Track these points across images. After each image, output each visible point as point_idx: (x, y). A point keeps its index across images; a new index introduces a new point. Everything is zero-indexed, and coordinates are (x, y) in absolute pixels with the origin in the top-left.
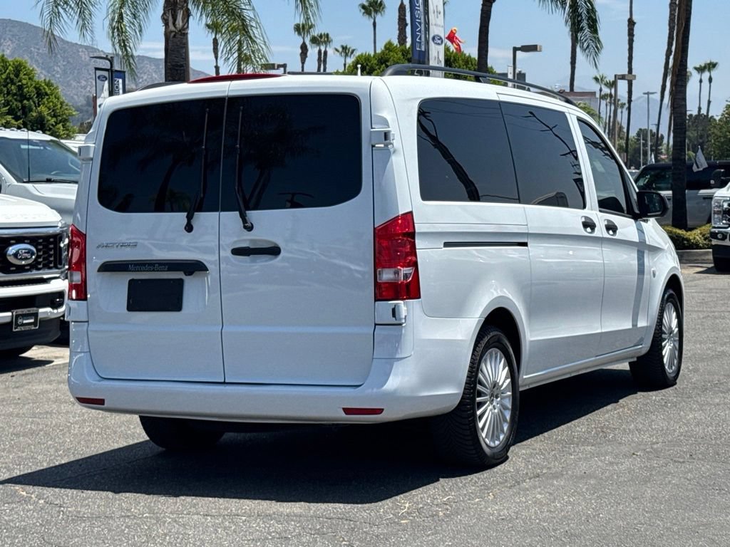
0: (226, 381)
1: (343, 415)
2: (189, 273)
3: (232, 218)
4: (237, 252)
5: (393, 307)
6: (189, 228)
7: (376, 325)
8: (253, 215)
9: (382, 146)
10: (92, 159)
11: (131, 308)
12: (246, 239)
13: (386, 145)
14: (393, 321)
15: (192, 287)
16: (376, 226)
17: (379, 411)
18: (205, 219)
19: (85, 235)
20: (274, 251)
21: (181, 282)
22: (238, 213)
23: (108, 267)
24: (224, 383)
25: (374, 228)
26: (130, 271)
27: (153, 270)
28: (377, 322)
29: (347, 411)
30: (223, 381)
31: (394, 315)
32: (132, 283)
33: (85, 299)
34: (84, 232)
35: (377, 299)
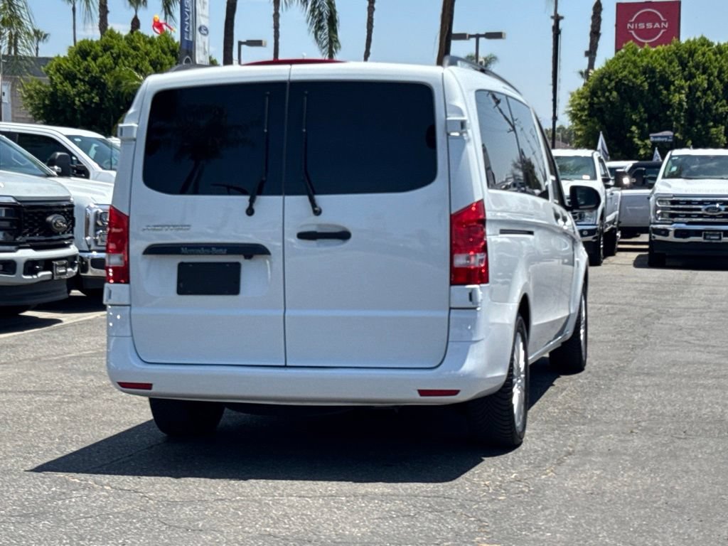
0: (288, 364)
1: (418, 396)
2: (248, 257)
3: (297, 203)
4: (303, 236)
5: (470, 291)
6: (250, 212)
7: (450, 308)
8: (321, 200)
9: (457, 134)
10: (135, 140)
11: (181, 290)
12: (312, 223)
13: (461, 134)
14: (470, 304)
15: (250, 272)
16: (453, 212)
17: (455, 392)
18: (268, 203)
19: (128, 217)
20: (344, 235)
21: (237, 266)
22: (306, 197)
23: (153, 250)
24: (286, 366)
25: (451, 216)
26: (183, 254)
27: (210, 254)
28: (452, 306)
29: (422, 393)
30: (283, 364)
31: (471, 299)
32: (182, 266)
33: (127, 282)
34: (127, 214)
35: (452, 283)
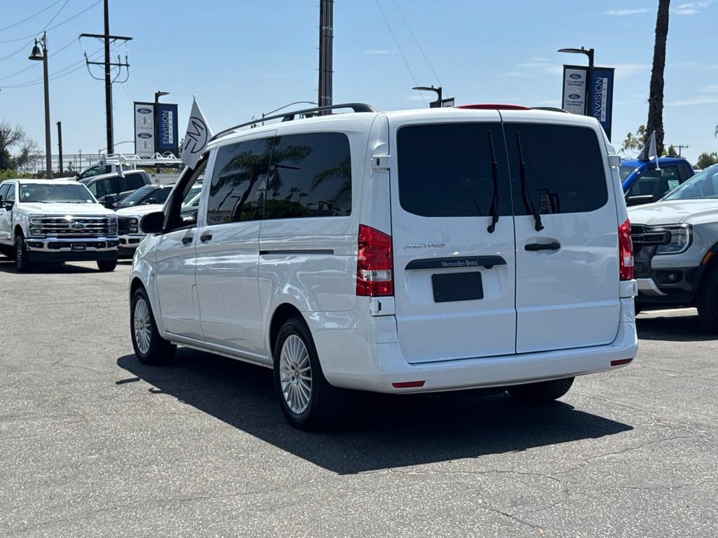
0: (518, 352)
1: (610, 366)
2: (488, 267)
3: (525, 222)
4: (529, 248)
5: (634, 284)
6: (491, 229)
7: (620, 298)
8: (544, 218)
9: (614, 167)
10: (390, 169)
11: (438, 298)
12: (534, 237)
15: (489, 279)
18: (505, 221)
19: (392, 237)
20: (554, 246)
21: (479, 274)
22: (533, 216)
23: (414, 265)
24: (516, 354)
25: (619, 228)
27: (466, 266)
28: (621, 296)
30: (514, 353)
31: (634, 289)
32: (435, 278)
33: (393, 295)
34: (390, 235)
35: (622, 279)
